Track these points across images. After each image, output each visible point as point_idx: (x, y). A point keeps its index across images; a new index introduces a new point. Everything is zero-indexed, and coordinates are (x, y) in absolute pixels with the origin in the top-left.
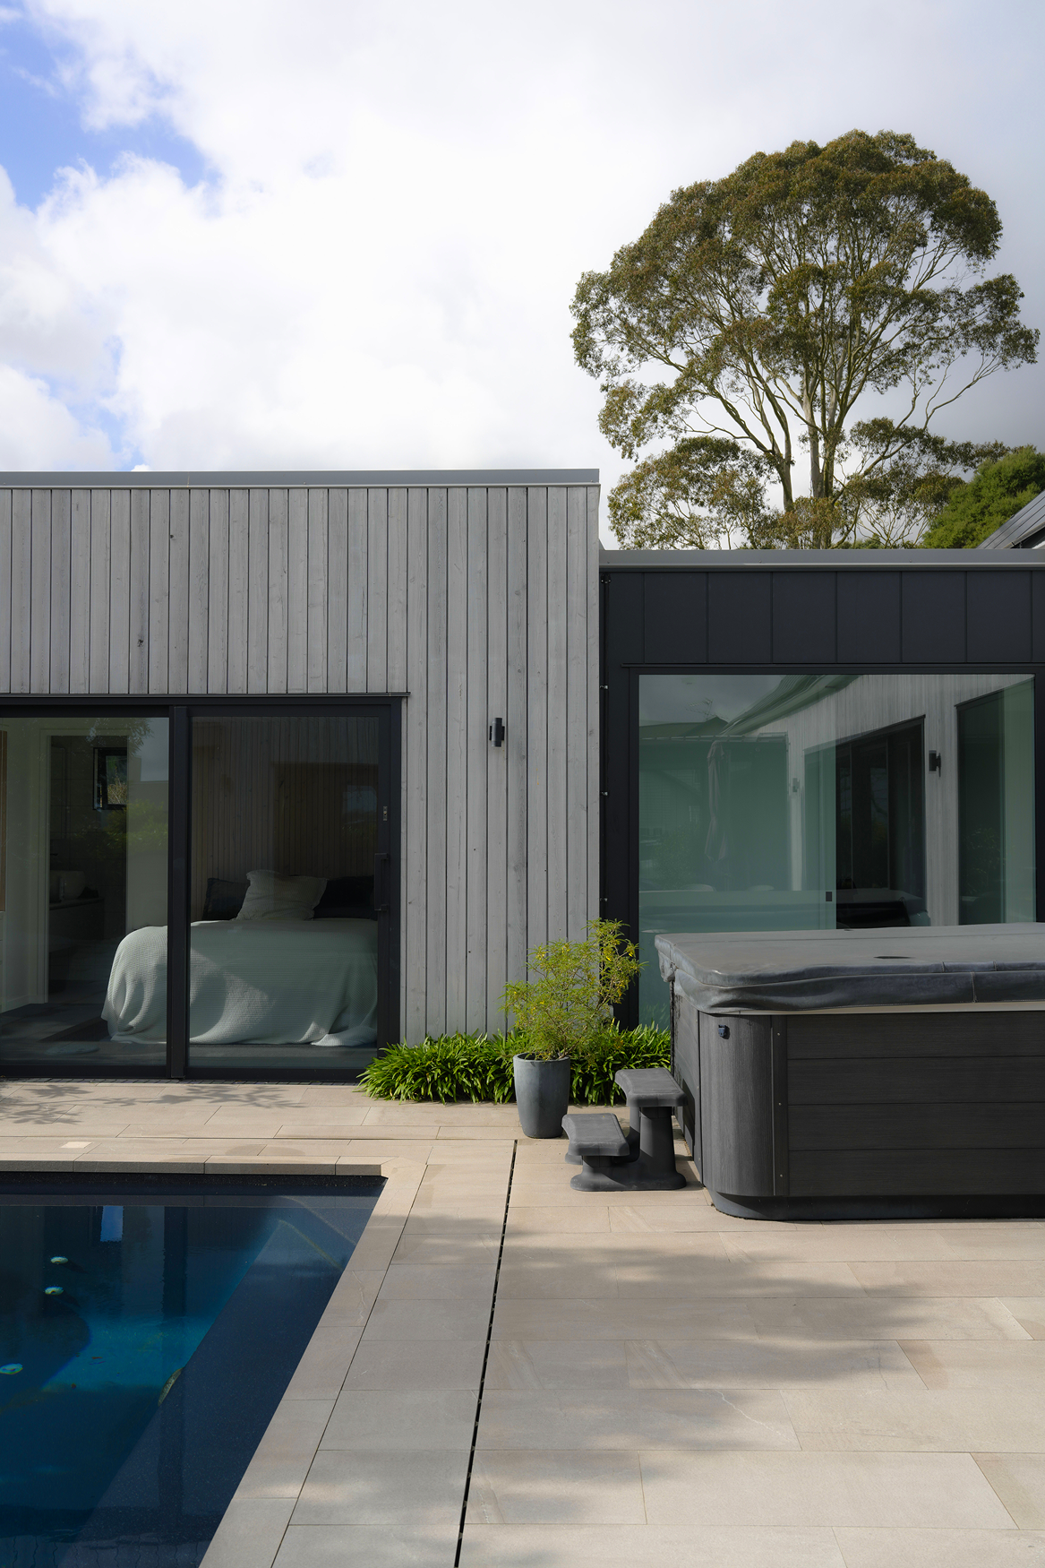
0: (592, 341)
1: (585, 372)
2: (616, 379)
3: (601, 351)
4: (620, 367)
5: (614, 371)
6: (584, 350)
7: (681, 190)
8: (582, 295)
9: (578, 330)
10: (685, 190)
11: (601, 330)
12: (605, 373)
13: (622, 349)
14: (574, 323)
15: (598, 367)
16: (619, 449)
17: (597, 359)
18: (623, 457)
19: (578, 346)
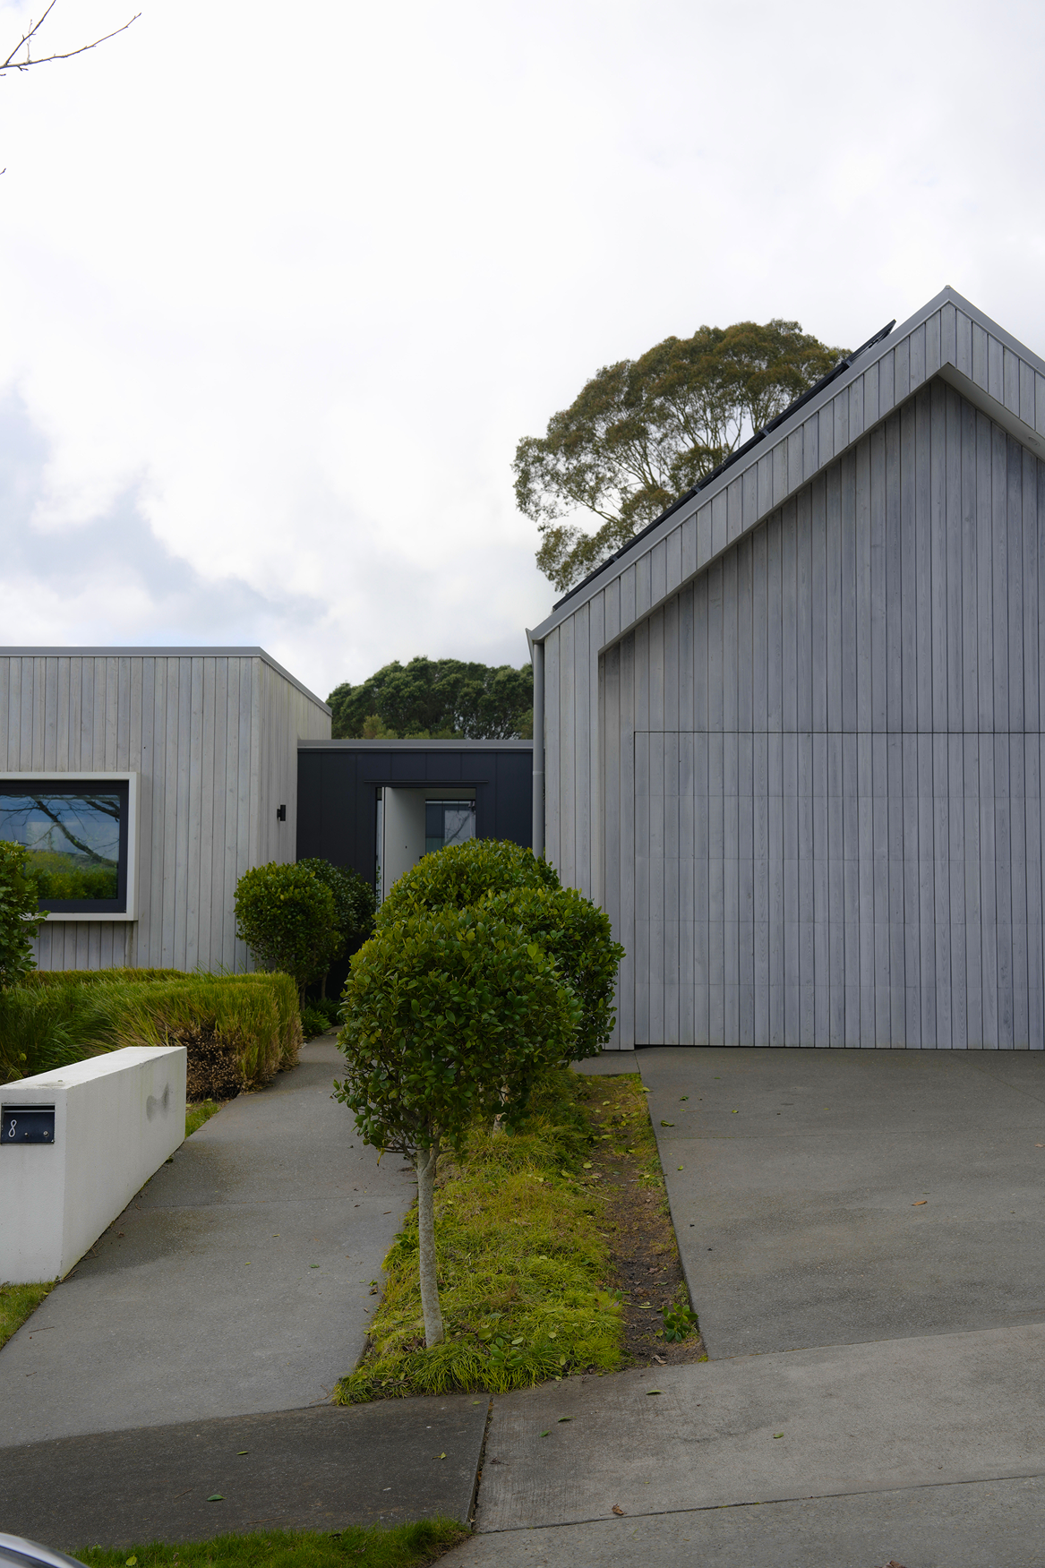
0: (531, 491)
1: (525, 516)
2: (552, 521)
3: (540, 497)
4: (557, 511)
5: (551, 513)
6: (524, 496)
7: (605, 369)
8: (522, 453)
9: (519, 481)
10: (608, 368)
11: (539, 480)
12: (543, 515)
13: (558, 496)
14: (516, 477)
15: (537, 511)
16: (553, 583)
17: (536, 505)
18: (556, 590)
19: (519, 494)
